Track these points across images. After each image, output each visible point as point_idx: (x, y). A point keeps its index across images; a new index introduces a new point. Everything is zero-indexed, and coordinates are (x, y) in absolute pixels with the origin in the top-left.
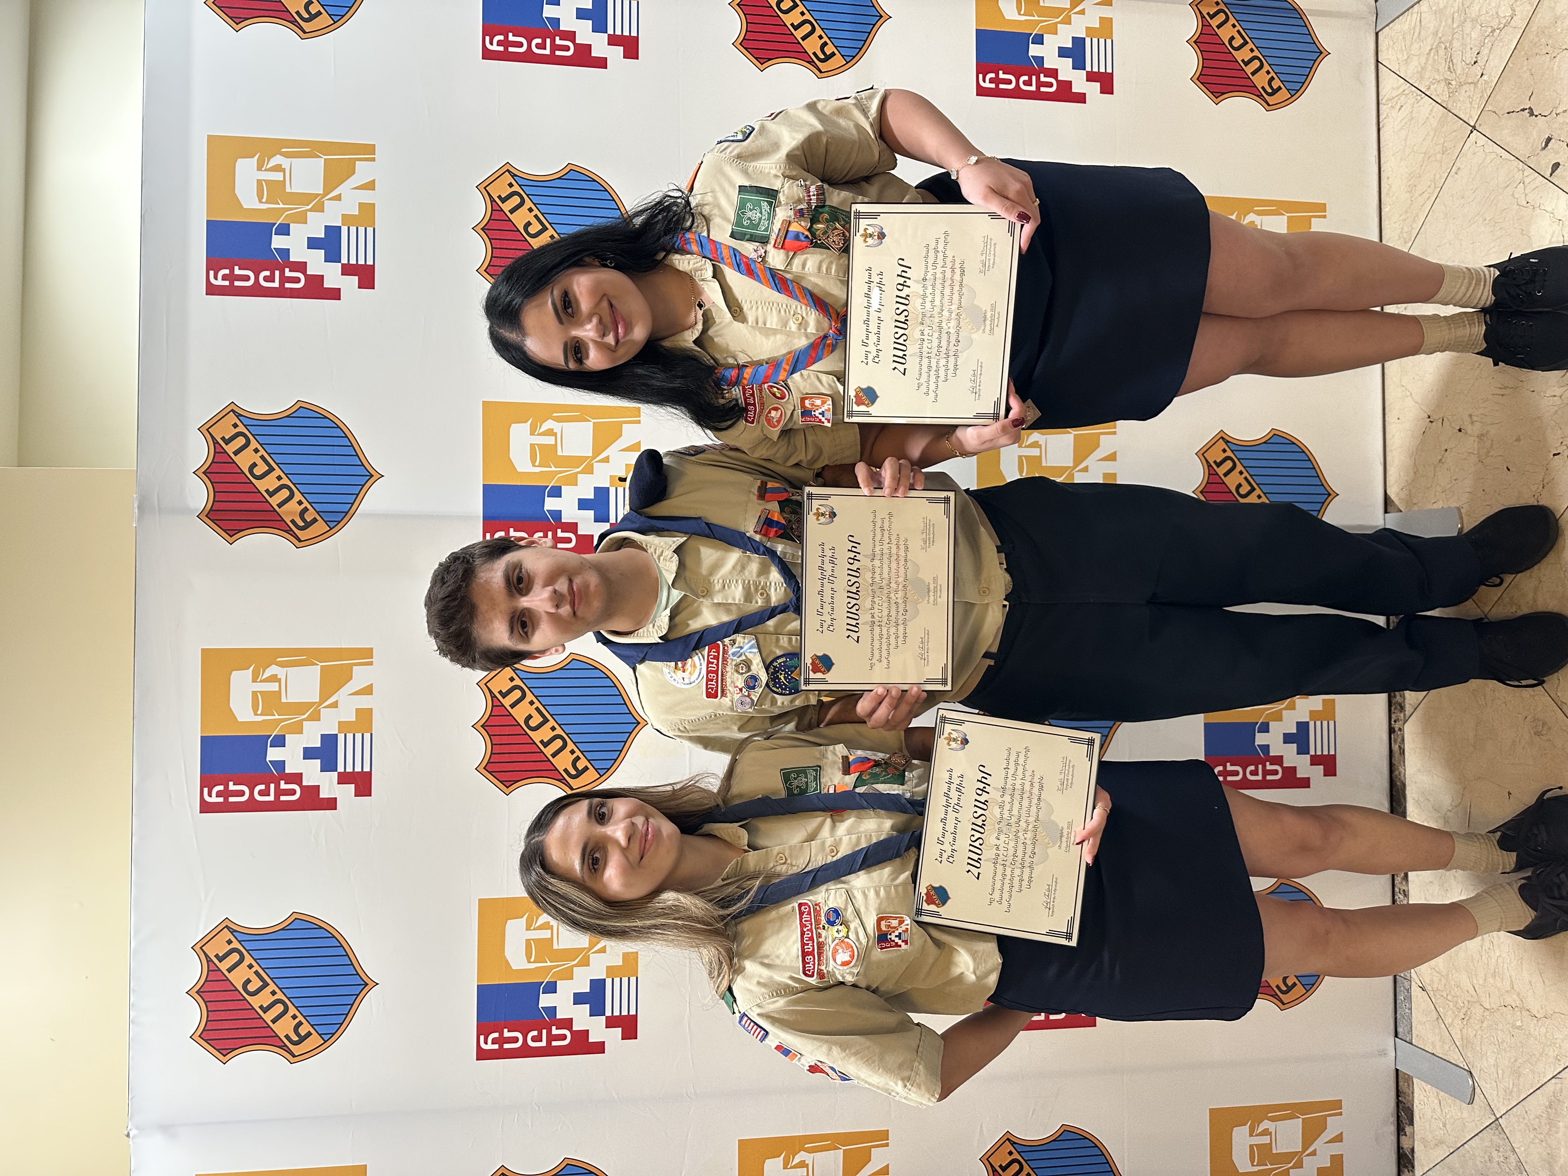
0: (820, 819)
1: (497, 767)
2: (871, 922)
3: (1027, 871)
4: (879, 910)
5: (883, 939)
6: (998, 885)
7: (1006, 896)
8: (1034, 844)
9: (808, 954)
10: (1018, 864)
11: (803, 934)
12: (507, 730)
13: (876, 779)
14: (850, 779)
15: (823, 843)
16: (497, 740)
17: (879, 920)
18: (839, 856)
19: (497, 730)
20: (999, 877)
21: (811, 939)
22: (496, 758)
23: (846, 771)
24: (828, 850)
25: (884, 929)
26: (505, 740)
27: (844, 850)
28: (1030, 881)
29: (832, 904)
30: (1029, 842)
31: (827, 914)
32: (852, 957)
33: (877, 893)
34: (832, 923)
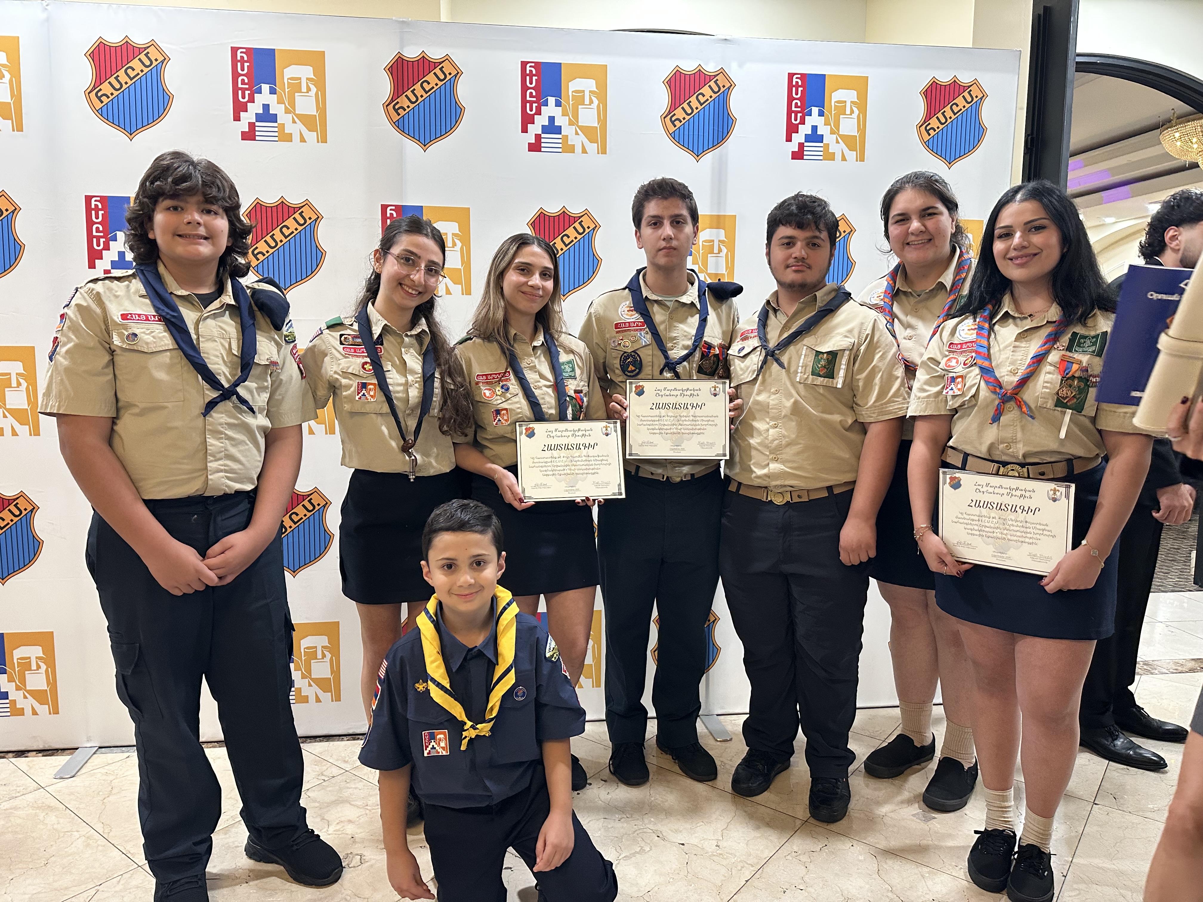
0: (552, 380)
1: (258, 209)
2: (505, 405)
3: (551, 473)
4: (511, 410)
5: (498, 412)
6: (541, 460)
7: (537, 465)
8: (565, 474)
9: (487, 377)
10: (553, 468)
11: (496, 374)
12: (280, 215)
13: (574, 406)
14: (571, 393)
15: (539, 382)
16: (274, 209)
17: (506, 409)
18: (534, 390)
19: (280, 209)
20: (545, 460)
21: (494, 378)
22: (264, 209)
23: (576, 392)
24: (536, 384)
25: (503, 412)
26: (275, 214)
27: (537, 392)
28: (546, 475)
29: (511, 387)
30: (565, 472)
31: (506, 385)
32: (488, 397)
33: (518, 408)
34: (502, 387)
